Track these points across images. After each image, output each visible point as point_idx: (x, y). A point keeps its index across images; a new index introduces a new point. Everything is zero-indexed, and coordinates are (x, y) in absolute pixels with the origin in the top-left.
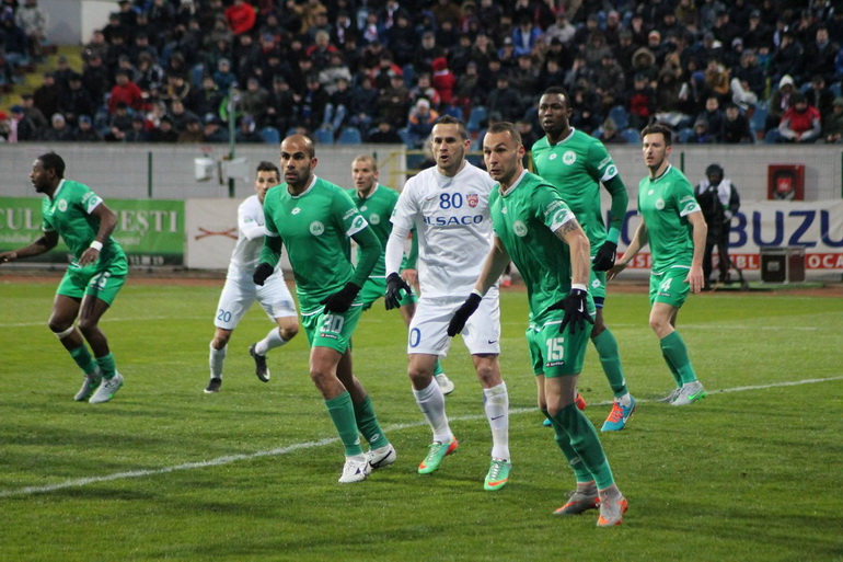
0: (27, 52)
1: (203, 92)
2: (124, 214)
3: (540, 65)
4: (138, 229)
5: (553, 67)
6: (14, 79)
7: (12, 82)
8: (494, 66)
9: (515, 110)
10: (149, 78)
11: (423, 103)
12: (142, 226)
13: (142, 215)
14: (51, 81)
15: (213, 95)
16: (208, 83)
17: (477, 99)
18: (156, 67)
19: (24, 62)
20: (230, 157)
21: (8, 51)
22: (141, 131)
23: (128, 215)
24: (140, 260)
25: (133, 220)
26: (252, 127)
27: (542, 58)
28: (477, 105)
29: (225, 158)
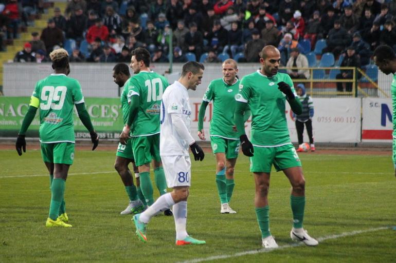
0: (35, 6)
1: (147, 30)
2: (103, 107)
3: (360, 13)
4: (112, 116)
5: (368, 13)
6: (28, 23)
7: (27, 25)
8: (330, 14)
9: (345, 41)
10: (112, 23)
11: (288, 35)
12: (114, 115)
13: (114, 107)
14: (53, 25)
15: (154, 33)
16: (150, 26)
17: (321, 35)
18: (116, 15)
19: (33, 13)
20: (169, 72)
21: (24, 6)
22: (110, 55)
23: (105, 107)
24: (113, 136)
25: (108, 111)
26: (180, 53)
27: (361, 8)
28: (320, 38)
29: (166, 72)
